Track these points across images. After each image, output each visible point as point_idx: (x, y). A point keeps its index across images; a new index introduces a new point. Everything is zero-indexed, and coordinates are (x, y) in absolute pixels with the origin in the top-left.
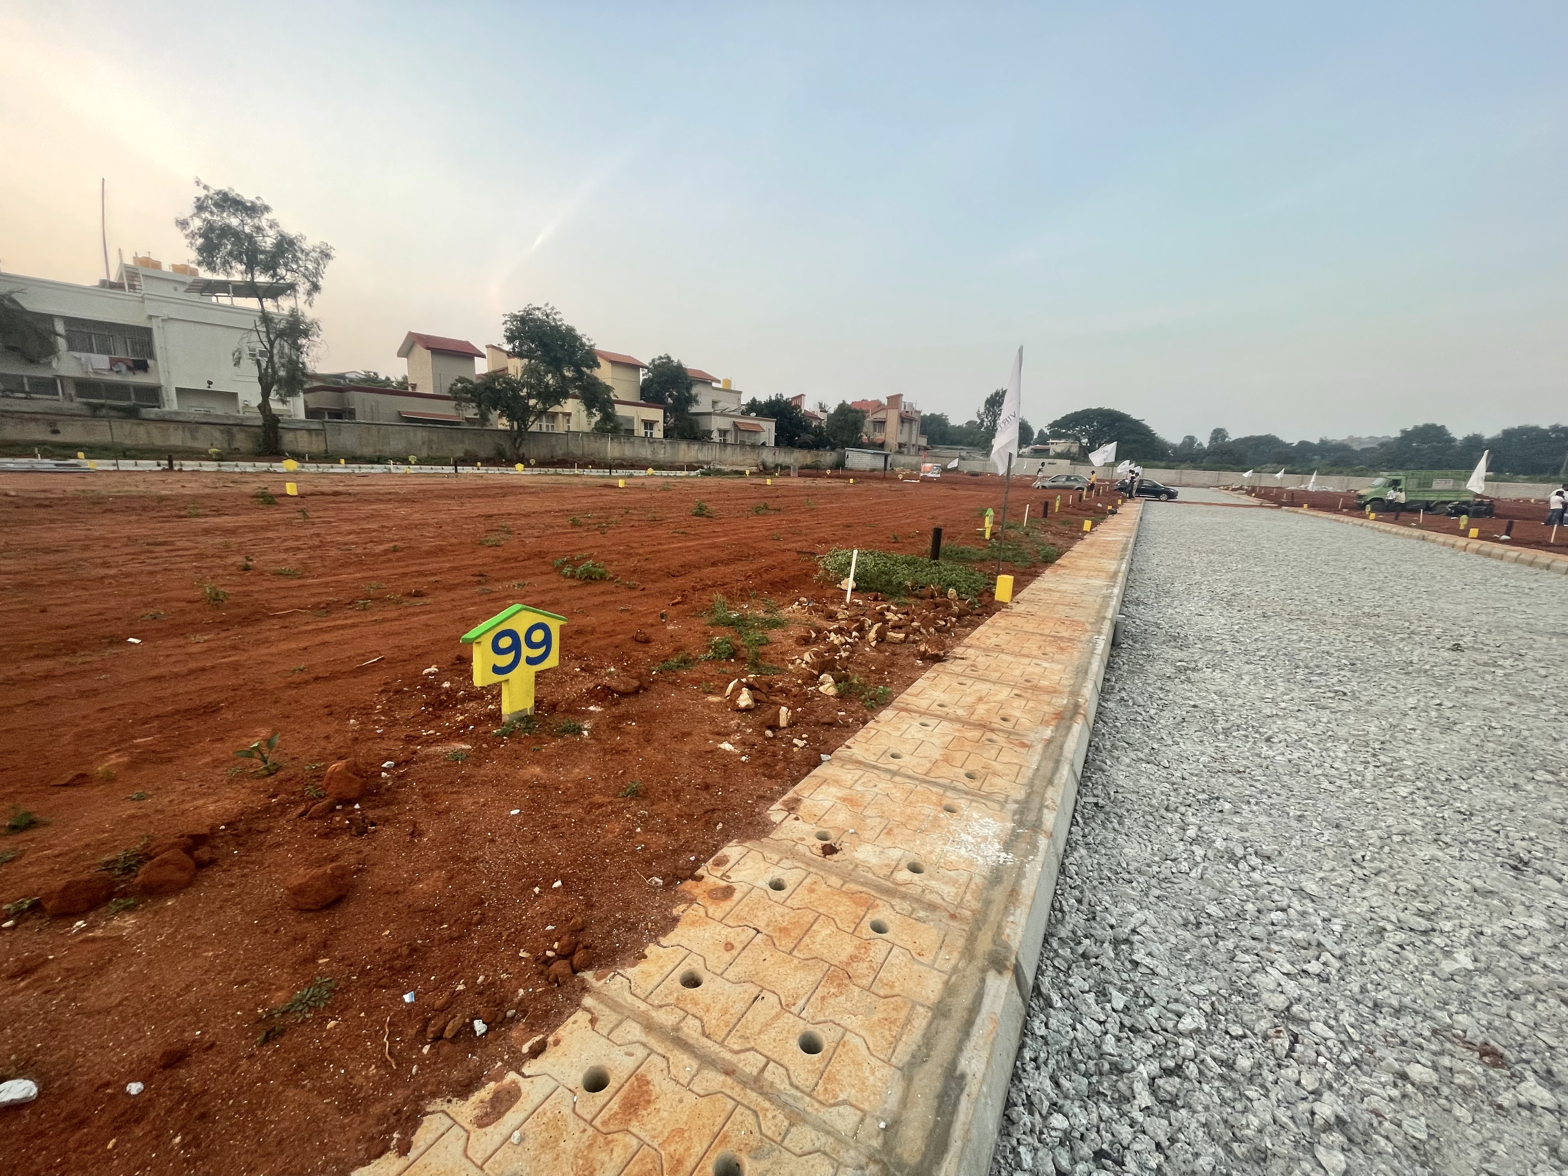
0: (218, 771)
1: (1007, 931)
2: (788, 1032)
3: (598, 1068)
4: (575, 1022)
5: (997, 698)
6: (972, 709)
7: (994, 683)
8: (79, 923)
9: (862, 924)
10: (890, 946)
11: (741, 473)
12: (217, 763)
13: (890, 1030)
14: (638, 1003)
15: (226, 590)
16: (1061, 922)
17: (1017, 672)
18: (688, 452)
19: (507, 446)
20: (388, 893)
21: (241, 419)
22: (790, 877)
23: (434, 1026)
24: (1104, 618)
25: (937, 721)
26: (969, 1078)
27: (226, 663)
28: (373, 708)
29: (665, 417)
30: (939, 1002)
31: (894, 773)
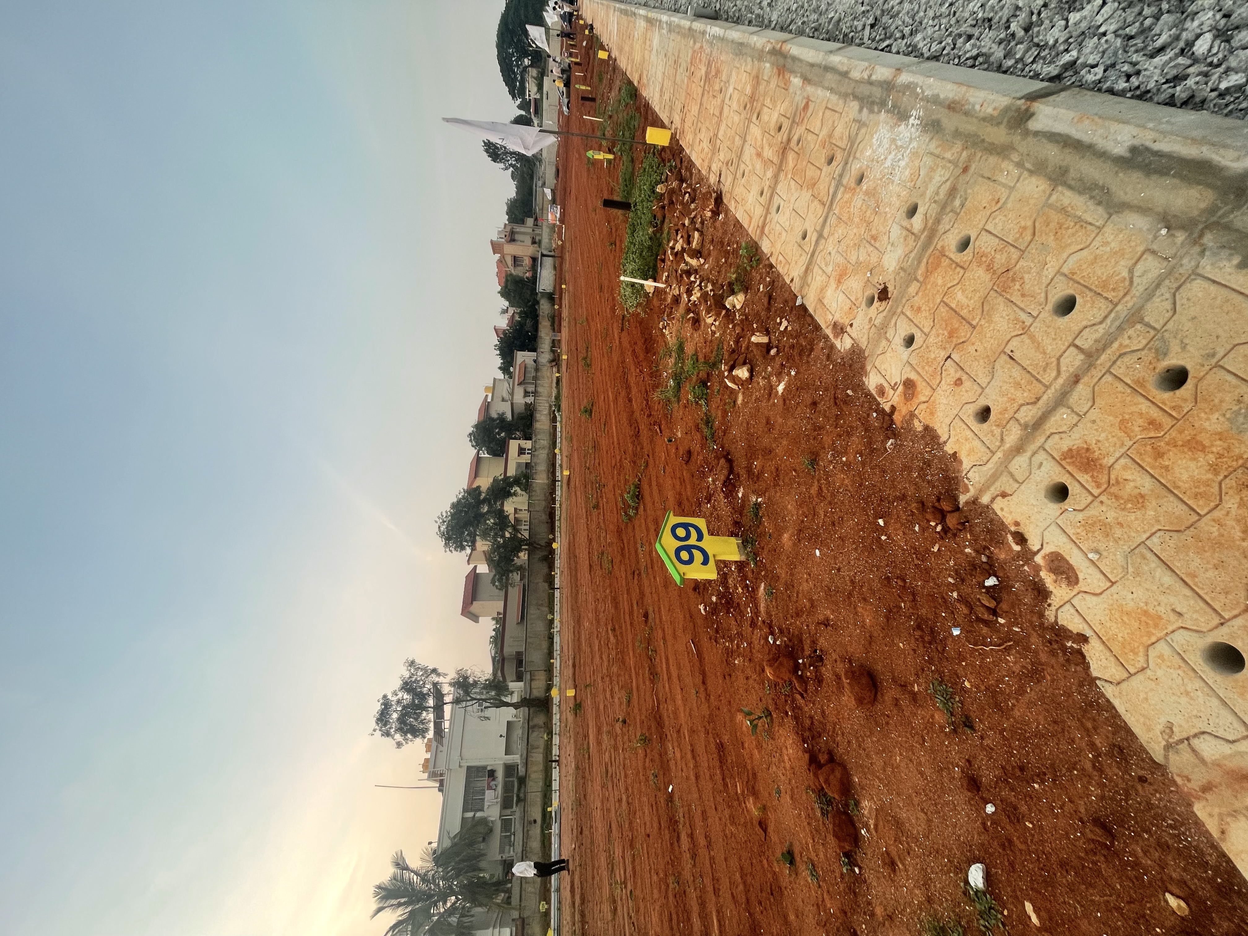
0: (765, 746)
1: (990, 110)
2: (1048, 327)
3: (1047, 491)
4: (1002, 509)
5: (759, 138)
6: (767, 163)
7: (745, 141)
8: (863, 832)
9: (958, 261)
10: (983, 233)
11: (558, 380)
12: (759, 747)
13: (1068, 228)
14: (995, 458)
15: (638, 734)
16: (987, 56)
17: (736, 118)
18: (542, 422)
19: (540, 554)
20: (870, 644)
21: (524, 719)
22: (903, 329)
23: (983, 614)
24: (690, 29)
25: (776, 197)
26: (1136, 142)
27: (689, 737)
28: (727, 648)
29: (515, 439)
30: (1050, 179)
31: (820, 236)
